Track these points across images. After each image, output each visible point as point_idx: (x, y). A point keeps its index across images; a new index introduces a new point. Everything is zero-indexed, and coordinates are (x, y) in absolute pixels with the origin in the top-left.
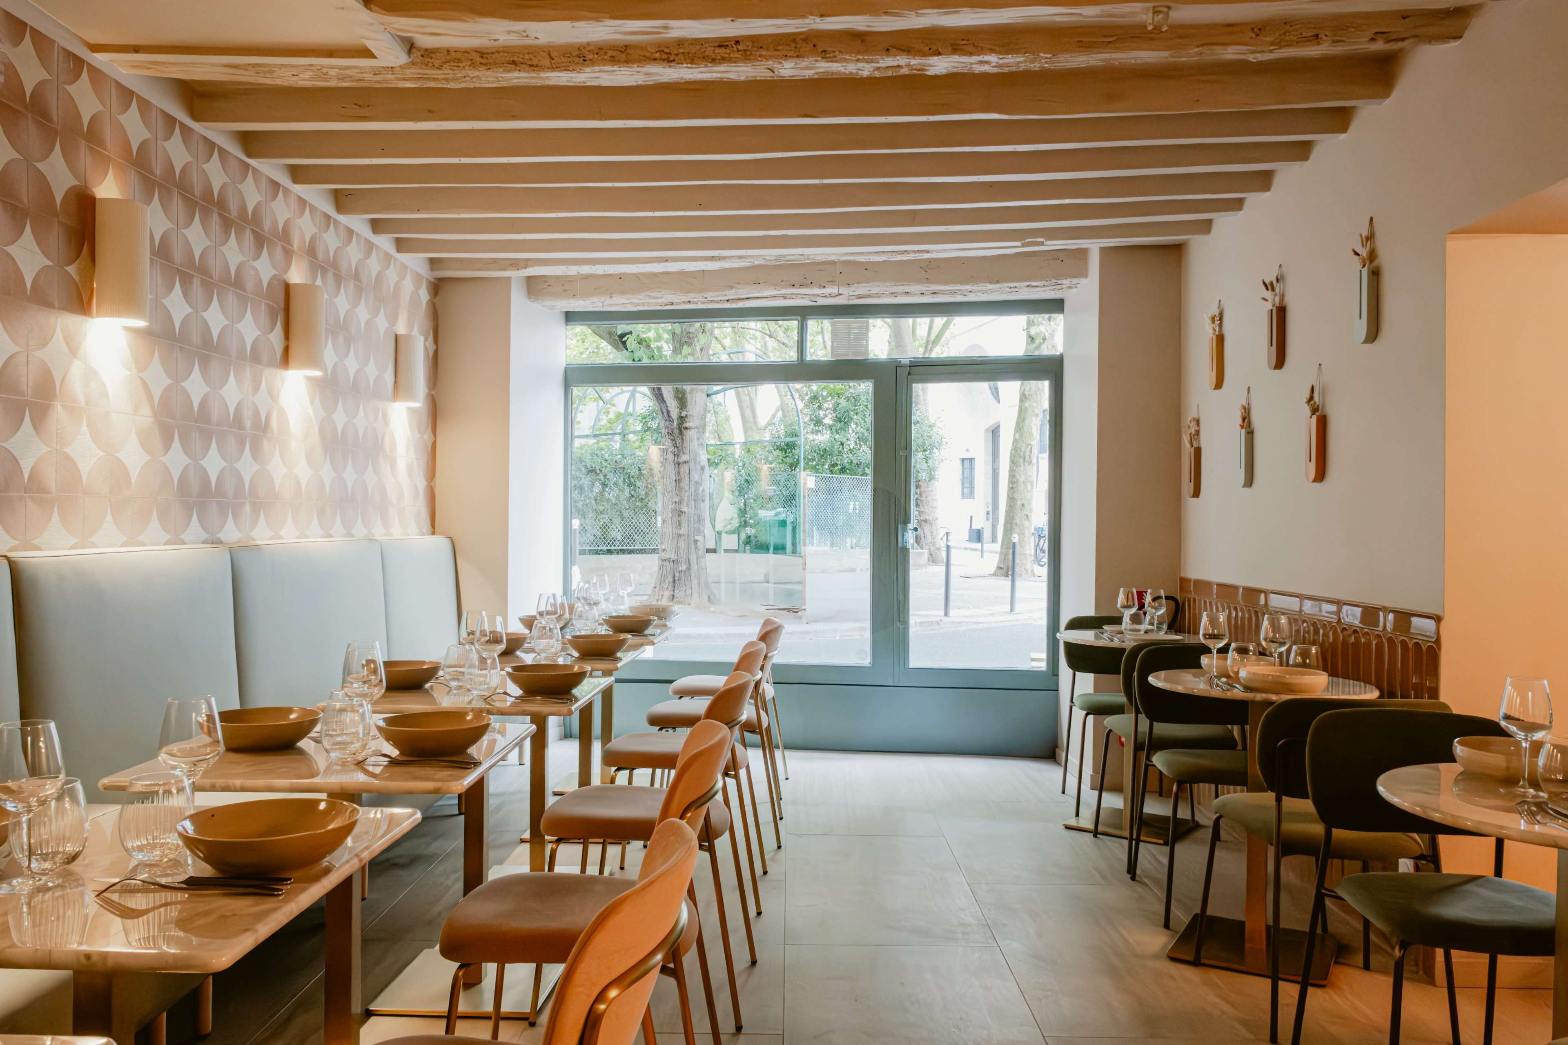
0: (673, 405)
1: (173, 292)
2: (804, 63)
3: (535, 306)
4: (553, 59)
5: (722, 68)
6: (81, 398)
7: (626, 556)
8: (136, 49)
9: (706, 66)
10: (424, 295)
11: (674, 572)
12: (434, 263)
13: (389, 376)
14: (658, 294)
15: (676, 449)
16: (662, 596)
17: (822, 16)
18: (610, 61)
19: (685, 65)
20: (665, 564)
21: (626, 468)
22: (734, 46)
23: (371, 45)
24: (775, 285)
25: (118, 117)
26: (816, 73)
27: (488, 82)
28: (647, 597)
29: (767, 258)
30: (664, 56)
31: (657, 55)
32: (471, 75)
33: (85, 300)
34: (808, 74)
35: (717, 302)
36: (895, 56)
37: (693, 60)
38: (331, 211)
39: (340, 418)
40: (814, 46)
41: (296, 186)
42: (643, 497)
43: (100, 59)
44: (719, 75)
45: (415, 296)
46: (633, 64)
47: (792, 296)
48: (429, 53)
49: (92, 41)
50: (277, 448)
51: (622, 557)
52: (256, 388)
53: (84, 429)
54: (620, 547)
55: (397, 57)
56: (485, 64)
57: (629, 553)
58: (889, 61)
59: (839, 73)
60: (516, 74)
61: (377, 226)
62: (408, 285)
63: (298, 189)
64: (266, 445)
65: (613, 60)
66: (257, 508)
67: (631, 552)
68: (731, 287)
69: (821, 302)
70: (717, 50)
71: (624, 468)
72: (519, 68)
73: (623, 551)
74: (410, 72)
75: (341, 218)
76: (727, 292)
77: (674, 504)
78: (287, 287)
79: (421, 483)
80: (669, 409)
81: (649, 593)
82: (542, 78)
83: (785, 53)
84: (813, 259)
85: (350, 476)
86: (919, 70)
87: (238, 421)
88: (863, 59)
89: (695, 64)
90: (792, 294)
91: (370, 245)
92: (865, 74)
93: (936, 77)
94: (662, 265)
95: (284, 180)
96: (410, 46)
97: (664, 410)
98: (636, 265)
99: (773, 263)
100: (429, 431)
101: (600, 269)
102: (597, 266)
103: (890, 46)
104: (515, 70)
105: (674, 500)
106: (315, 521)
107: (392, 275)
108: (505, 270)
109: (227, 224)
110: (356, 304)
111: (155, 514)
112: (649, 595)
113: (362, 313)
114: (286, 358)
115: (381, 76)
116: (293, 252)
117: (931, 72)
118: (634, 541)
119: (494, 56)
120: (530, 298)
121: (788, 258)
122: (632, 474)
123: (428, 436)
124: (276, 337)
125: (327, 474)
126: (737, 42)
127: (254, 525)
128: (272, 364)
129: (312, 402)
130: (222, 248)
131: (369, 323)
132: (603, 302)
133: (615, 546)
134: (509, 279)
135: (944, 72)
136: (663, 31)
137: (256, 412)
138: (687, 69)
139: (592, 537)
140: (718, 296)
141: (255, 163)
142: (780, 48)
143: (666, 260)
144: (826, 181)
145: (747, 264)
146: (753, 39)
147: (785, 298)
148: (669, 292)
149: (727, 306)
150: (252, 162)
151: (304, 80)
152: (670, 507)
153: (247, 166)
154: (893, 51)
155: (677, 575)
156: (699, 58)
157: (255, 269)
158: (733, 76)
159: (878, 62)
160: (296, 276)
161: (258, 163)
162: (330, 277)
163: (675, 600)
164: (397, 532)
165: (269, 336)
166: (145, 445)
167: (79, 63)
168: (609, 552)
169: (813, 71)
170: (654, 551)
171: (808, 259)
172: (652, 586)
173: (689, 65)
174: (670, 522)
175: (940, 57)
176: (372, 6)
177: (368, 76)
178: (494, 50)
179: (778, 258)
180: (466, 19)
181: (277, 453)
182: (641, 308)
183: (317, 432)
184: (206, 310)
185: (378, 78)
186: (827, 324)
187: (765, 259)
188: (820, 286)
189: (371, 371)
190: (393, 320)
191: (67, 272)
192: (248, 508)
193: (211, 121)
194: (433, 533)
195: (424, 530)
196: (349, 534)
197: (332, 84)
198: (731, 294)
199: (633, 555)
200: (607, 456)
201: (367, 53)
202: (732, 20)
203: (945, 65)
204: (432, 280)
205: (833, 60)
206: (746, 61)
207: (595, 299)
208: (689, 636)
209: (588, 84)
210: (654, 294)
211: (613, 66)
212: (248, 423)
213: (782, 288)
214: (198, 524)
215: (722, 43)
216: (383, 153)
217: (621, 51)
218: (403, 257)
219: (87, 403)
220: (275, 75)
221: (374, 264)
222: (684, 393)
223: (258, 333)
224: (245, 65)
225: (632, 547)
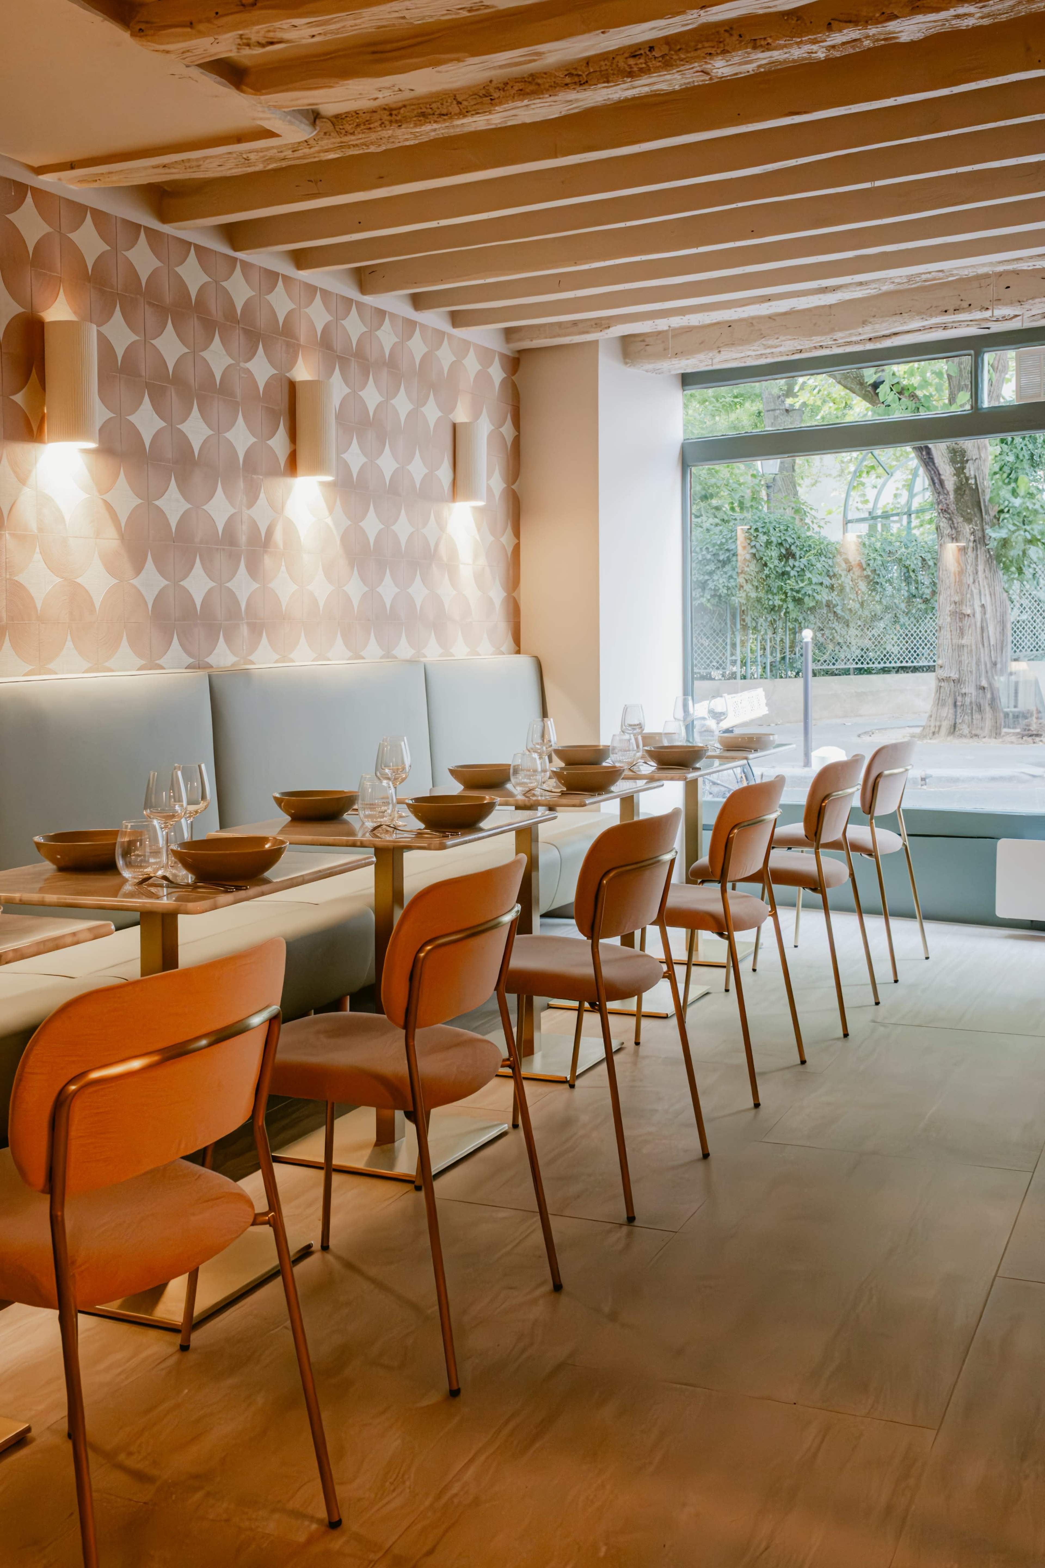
0: (948, 472)
1: (142, 407)
2: (737, 57)
3: (637, 372)
4: (461, 103)
5: (645, 80)
6: (33, 526)
7: (910, 675)
8: (72, 166)
9: (625, 82)
10: (497, 373)
11: (955, 695)
12: (509, 334)
13: (444, 473)
14: (776, 342)
15: (954, 531)
16: (940, 727)
17: (703, 7)
18: (520, 95)
19: (600, 86)
20: (943, 684)
21: (904, 558)
22: (648, 53)
23: (268, 125)
24: (923, 313)
25: (70, 235)
26: (759, 66)
27: (407, 140)
28: (921, 729)
29: (896, 281)
30: (576, 79)
31: (568, 80)
32: (387, 136)
33: (35, 429)
34: (750, 68)
35: (856, 343)
36: (840, 31)
37: (607, 78)
38: (353, 293)
39: (372, 525)
40: (740, 36)
41: (301, 272)
42: (928, 597)
43: (47, 181)
44: (646, 89)
45: (483, 376)
46: (543, 94)
47: (955, 325)
48: (338, 120)
49: (36, 164)
50: (283, 564)
51: (903, 676)
52: (252, 500)
53: (37, 556)
54: (899, 664)
55: (300, 132)
56: (396, 121)
57: (912, 672)
58: (837, 38)
59: (785, 61)
60: (427, 127)
61: (418, 301)
62: (472, 364)
63: (305, 275)
64: (268, 561)
65: (522, 94)
66: (257, 629)
67: (915, 669)
68: (864, 323)
69: (996, 328)
70: (632, 62)
71: (901, 559)
72: (428, 121)
73: (899, 670)
74: (326, 143)
75: (368, 299)
76: (860, 330)
77: (953, 605)
78: (292, 386)
79: (497, 595)
80: (943, 477)
81: (923, 724)
82: (458, 126)
83: (709, 50)
84: (957, 274)
85: (388, 590)
86: (885, 39)
87: (229, 537)
88: (801, 41)
89: (613, 81)
90: (953, 322)
91: (411, 324)
92: (821, 55)
93: (912, 44)
94: (766, 305)
95: (287, 269)
96: (314, 117)
97: (936, 481)
98: (733, 310)
99: (906, 286)
100: (509, 530)
101: (694, 320)
102: (688, 317)
103: (832, 20)
104: (426, 123)
105: (952, 599)
106: (339, 640)
107: (445, 356)
108: (587, 332)
109: (209, 326)
110: (392, 393)
111: (125, 638)
112: (924, 727)
113: (402, 404)
114: (292, 464)
115: (300, 151)
116: (299, 345)
117: (904, 38)
118: (918, 655)
119: (402, 111)
120: (626, 363)
121: (924, 277)
122: (912, 567)
123: (507, 539)
124: (279, 443)
125: (355, 589)
126: (651, 49)
127: (253, 647)
128: (274, 472)
129: (331, 510)
130: (203, 354)
131: (413, 414)
132: (712, 359)
133: (890, 662)
134: (597, 342)
135: (919, 36)
136: (536, 58)
137: (254, 526)
138: (605, 90)
139: (859, 651)
140: (851, 335)
141: (244, 256)
142: (700, 46)
143: (768, 299)
144: (878, 183)
145: (873, 292)
146: (668, 41)
147: (945, 328)
148: (790, 337)
149: (870, 346)
150: (240, 255)
151: (232, 169)
152: (948, 609)
153: (235, 259)
154: (835, 24)
155: (959, 699)
156: (613, 74)
157: (248, 371)
158: (664, 87)
159: (826, 41)
160: (302, 372)
161: (247, 254)
162: (354, 366)
163: (957, 733)
164: (460, 650)
165: (270, 442)
166: (111, 569)
167: (21, 189)
168: (885, 671)
169: (755, 65)
170: (930, 669)
171: (952, 275)
172: (927, 715)
173: (606, 85)
174: (948, 629)
175: (899, 20)
176: (244, 88)
177: (288, 153)
178: (400, 104)
179: (910, 278)
180: (331, 85)
181: (283, 568)
182: (770, 360)
183: (338, 542)
184: (184, 421)
185: (297, 154)
186: (1011, 355)
187: (893, 283)
188: (983, 308)
189: (417, 469)
190: (448, 407)
191: (13, 401)
192: (244, 630)
193: (176, 222)
194: (518, 652)
195: (503, 649)
196: (388, 655)
197: (260, 167)
198: (868, 331)
199: (918, 675)
200: (878, 545)
201: (271, 134)
202: (603, 33)
203: (915, 28)
204: (509, 354)
205: (768, 47)
206: (669, 68)
207: (701, 356)
208: (955, 780)
209: (509, 124)
210: (770, 342)
211: (522, 100)
212: (243, 539)
213: (931, 316)
214: (180, 648)
215: (634, 52)
216: (361, 227)
217: (529, 82)
218: (461, 333)
219: (40, 530)
220: (202, 169)
221: (417, 346)
222: (963, 453)
223: (253, 440)
224: (172, 163)
225: (915, 664)
